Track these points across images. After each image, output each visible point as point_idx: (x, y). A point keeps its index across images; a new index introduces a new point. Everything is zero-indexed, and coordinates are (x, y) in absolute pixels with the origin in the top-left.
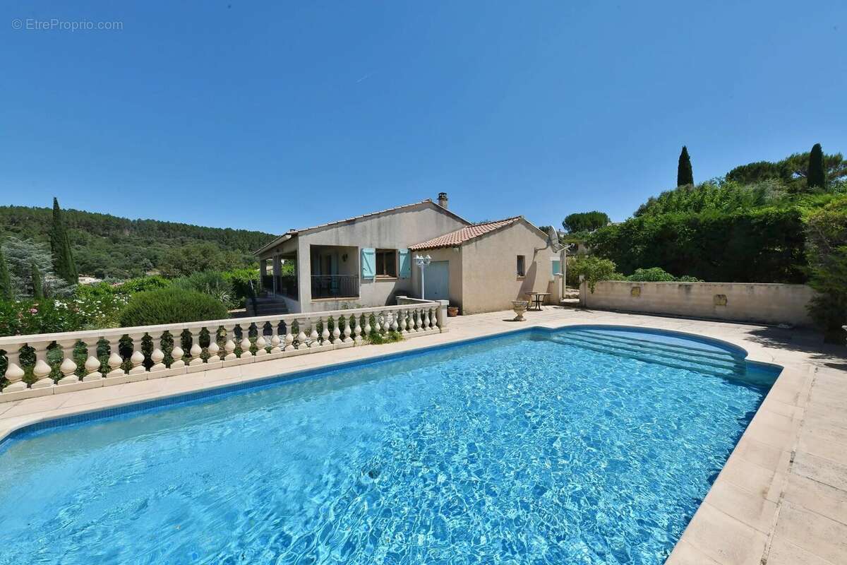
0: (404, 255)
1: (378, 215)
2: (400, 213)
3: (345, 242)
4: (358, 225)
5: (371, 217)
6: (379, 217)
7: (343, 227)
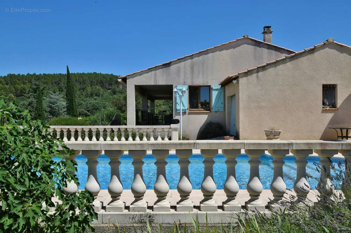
0: (216, 90)
1: (192, 57)
2: (213, 52)
3: (162, 82)
4: (173, 67)
5: (184, 59)
6: (192, 58)
7: (160, 70)
